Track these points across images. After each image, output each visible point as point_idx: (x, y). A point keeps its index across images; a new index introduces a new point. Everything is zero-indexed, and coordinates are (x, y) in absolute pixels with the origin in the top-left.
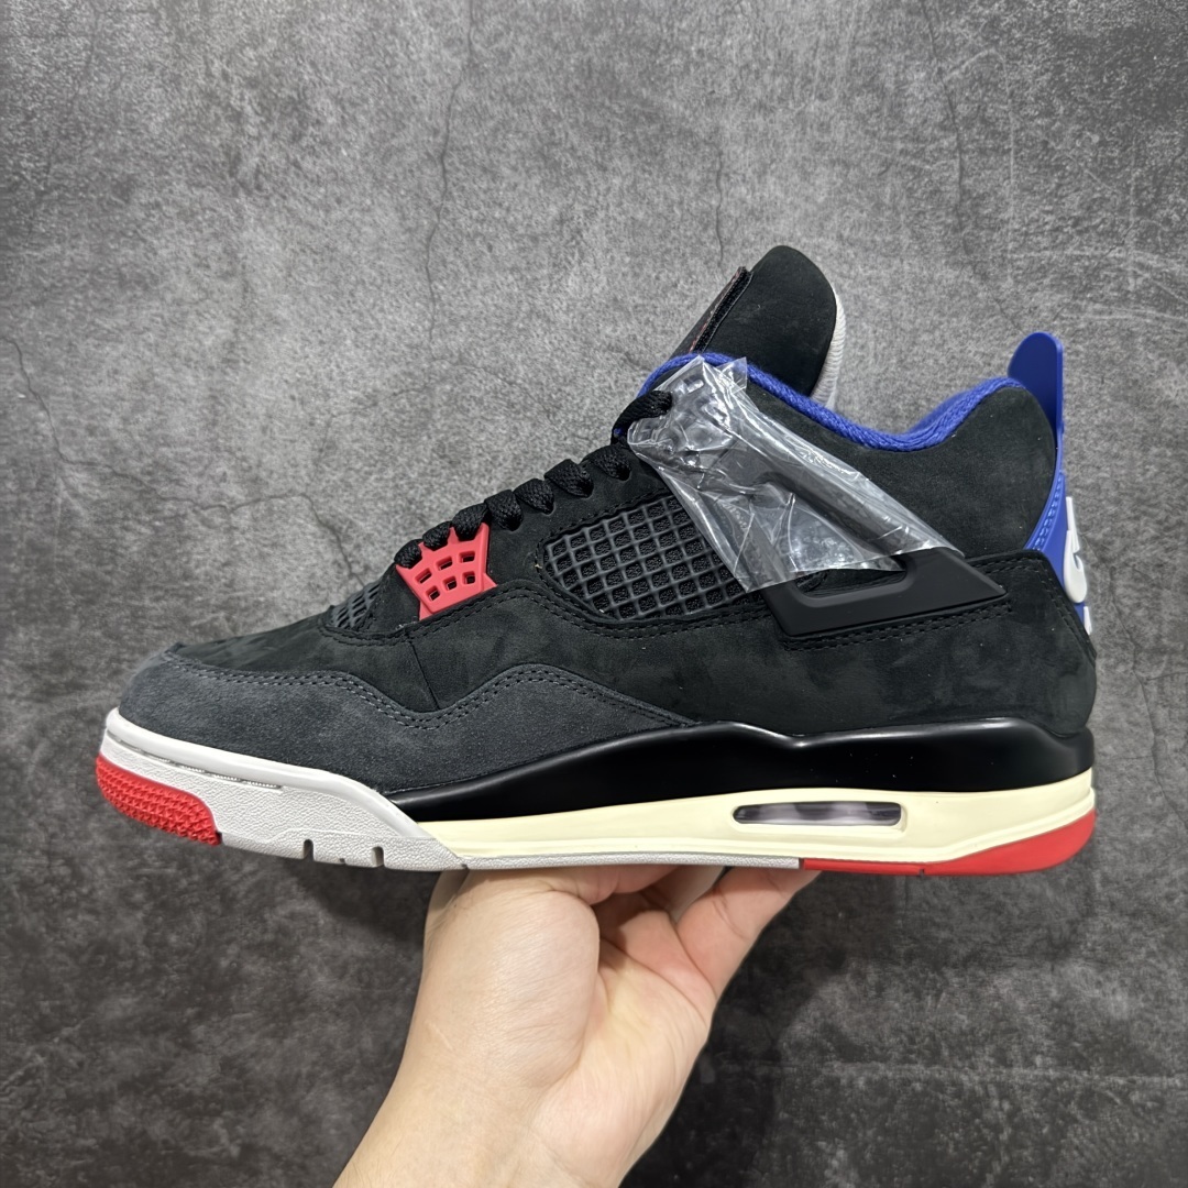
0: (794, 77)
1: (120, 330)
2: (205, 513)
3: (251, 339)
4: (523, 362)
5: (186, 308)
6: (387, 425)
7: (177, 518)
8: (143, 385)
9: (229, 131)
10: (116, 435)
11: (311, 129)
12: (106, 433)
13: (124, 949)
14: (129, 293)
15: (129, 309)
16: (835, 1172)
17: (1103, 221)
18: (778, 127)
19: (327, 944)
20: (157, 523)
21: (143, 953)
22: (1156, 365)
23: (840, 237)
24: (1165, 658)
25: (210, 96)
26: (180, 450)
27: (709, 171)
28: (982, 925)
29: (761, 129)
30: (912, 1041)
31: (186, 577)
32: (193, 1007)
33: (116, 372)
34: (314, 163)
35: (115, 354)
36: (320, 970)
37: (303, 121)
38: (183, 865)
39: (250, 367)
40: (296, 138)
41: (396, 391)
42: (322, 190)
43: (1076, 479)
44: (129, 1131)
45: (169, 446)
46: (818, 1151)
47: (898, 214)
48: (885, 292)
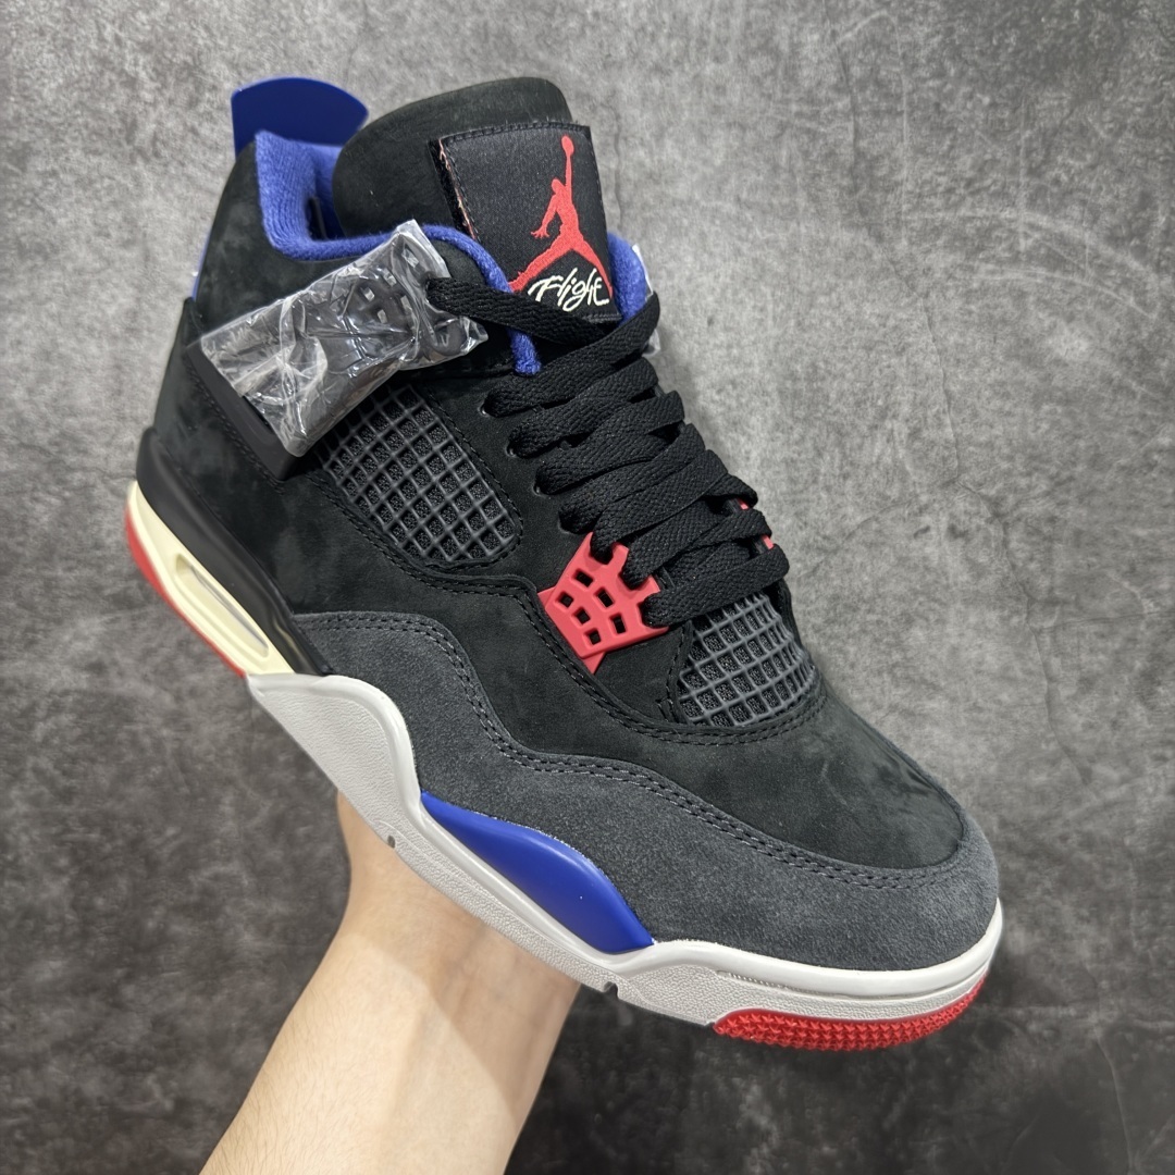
0: (689, 40)
1: (22, 301)
2: (114, 483)
3: (154, 307)
5: (87, 277)
7: (85, 488)
8: (46, 355)
9: (124, 98)
10: (22, 406)
11: (207, 95)
12: (11, 404)
13: (51, 913)
14: (29, 263)
15: (31, 280)
16: (749, 1107)
17: (995, 182)
18: (675, 91)
19: (252, 904)
20: (67, 494)
21: (70, 917)
22: (1047, 323)
23: (738, 200)
24: (1057, 608)
25: (103, 61)
26: (86, 420)
27: (607, 134)
29: (657, 92)
31: (98, 546)
32: (121, 967)
33: (19, 343)
34: (213, 130)
35: (17, 324)
36: (246, 928)
37: (199, 85)
38: (106, 831)
39: (153, 335)
40: (193, 103)
42: (221, 157)
43: (970, 437)
44: (63, 1090)
45: (75, 416)
46: (732, 1088)
47: (794, 177)
48: (783, 254)
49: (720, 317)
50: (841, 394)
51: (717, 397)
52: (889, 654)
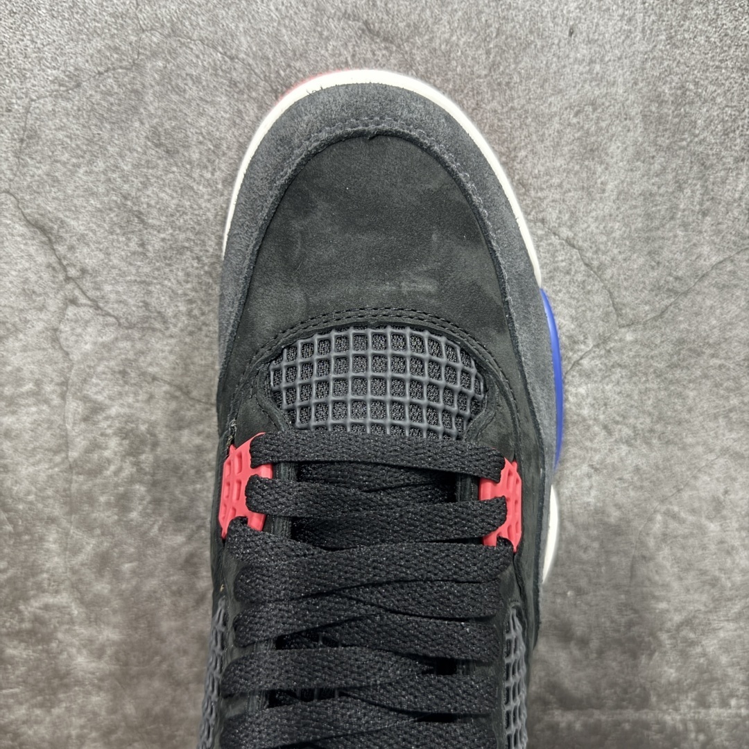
4: (246, 32)
6: (93, 110)
19: (84, 631)
28: (696, 596)
30: (625, 691)
41: (101, 69)
49: (583, 27)
50: (709, 121)
51: (575, 121)
52: (727, 398)
